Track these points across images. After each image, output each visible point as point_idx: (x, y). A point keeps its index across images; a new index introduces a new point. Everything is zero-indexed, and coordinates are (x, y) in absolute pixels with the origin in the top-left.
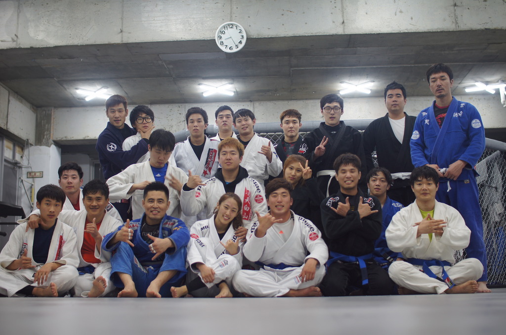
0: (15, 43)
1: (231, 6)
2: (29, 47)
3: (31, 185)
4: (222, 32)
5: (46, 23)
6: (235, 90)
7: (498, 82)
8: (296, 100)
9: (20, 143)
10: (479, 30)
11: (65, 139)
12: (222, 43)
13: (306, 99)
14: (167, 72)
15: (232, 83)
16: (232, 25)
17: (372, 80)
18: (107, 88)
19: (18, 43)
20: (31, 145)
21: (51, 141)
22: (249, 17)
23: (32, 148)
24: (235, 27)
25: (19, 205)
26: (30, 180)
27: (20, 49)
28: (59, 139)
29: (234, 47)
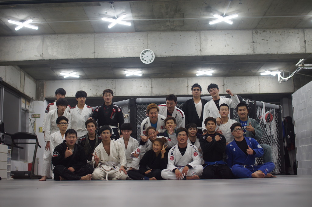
0: (42, 57)
1: (147, 41)
2: (49, 59)
3: (33, 122)
4: (143, 54)
5: (57, 47)
6: (142, 73)
7: (277, 70)
8: (173, 77)
9: (28, 100)
10: (264, 54)
11: (51, 97)
12: (143, 59)
13: (179, 77)
14: (109, 65)
15: (141, 70)
16: (148, 50)
17: (213, 69)
18: (76, 71)
19: (43, 57)
20: (34, 100)
21: (44, 98)
22: (156, 47)
23: (34, 102)
24: (149, 52)
25: (28, 132)
26: (33, 119)
27: (44, 60)
28: (48, 97)
29: (149, 61)
